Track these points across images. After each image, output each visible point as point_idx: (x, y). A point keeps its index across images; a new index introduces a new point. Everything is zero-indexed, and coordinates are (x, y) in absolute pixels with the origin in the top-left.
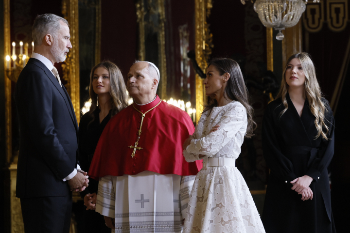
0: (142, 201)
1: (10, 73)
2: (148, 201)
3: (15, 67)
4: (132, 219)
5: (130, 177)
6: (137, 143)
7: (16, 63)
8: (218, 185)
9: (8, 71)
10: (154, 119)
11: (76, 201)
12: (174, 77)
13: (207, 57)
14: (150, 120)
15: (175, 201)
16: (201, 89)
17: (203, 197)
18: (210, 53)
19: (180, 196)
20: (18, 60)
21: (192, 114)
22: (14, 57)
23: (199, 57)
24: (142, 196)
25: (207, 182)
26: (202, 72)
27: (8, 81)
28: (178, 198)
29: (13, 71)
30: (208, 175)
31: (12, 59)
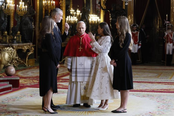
0: (81, 65)
1: (44, 7)
2: (83, 65)
3: (46, 5)
4: (78, 70)
5: (78, 57)
6: (80, 47)
7: (46, 4)
8: (102, 61)
9: (44, 6)
10: (85, 39)
11: (63, 47)
12: (94, 5)
13: (105, 4)
14: (84, 40)
15: (91, 65)
16: (102, 13)
17: (97, 64)
18: (105, 2)
19: (92, 63)
20: (47, 3)
21: (99, 21)
22: (46, 2)
23: (102, 4)
24: (81, 63)
25: (99, 60)
26: (103, 8)
27: (44, 9)
28: (91, 64)
29: (45, 6)
30: (99, 58)
31: (45, 3)
